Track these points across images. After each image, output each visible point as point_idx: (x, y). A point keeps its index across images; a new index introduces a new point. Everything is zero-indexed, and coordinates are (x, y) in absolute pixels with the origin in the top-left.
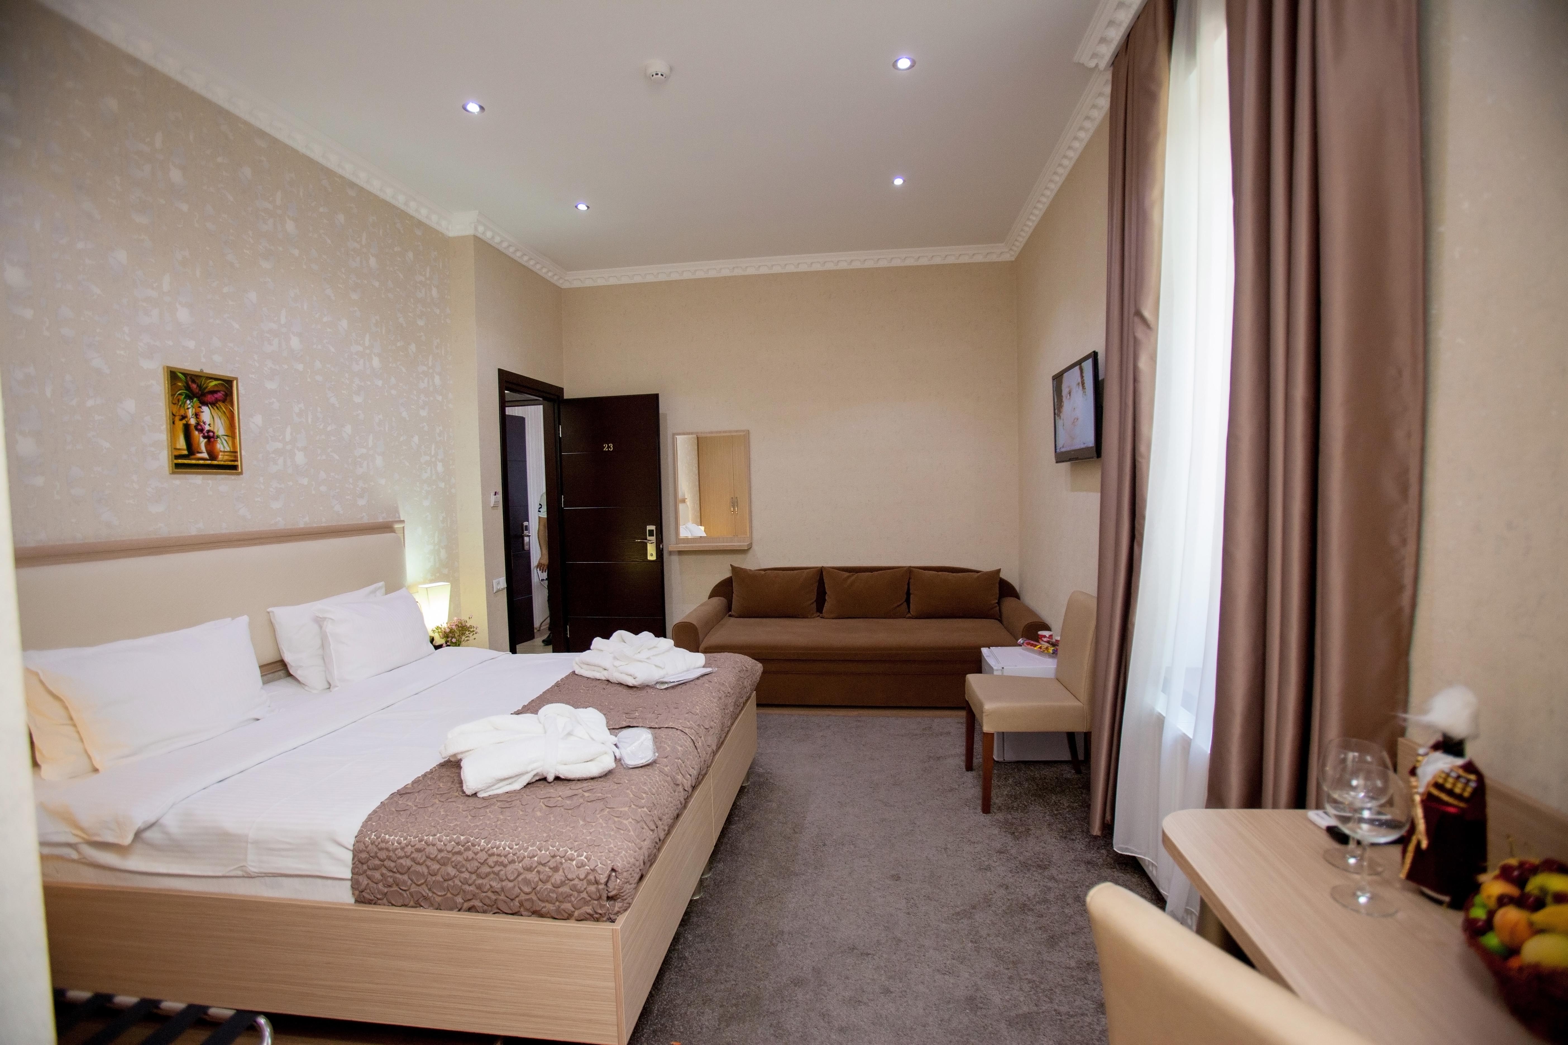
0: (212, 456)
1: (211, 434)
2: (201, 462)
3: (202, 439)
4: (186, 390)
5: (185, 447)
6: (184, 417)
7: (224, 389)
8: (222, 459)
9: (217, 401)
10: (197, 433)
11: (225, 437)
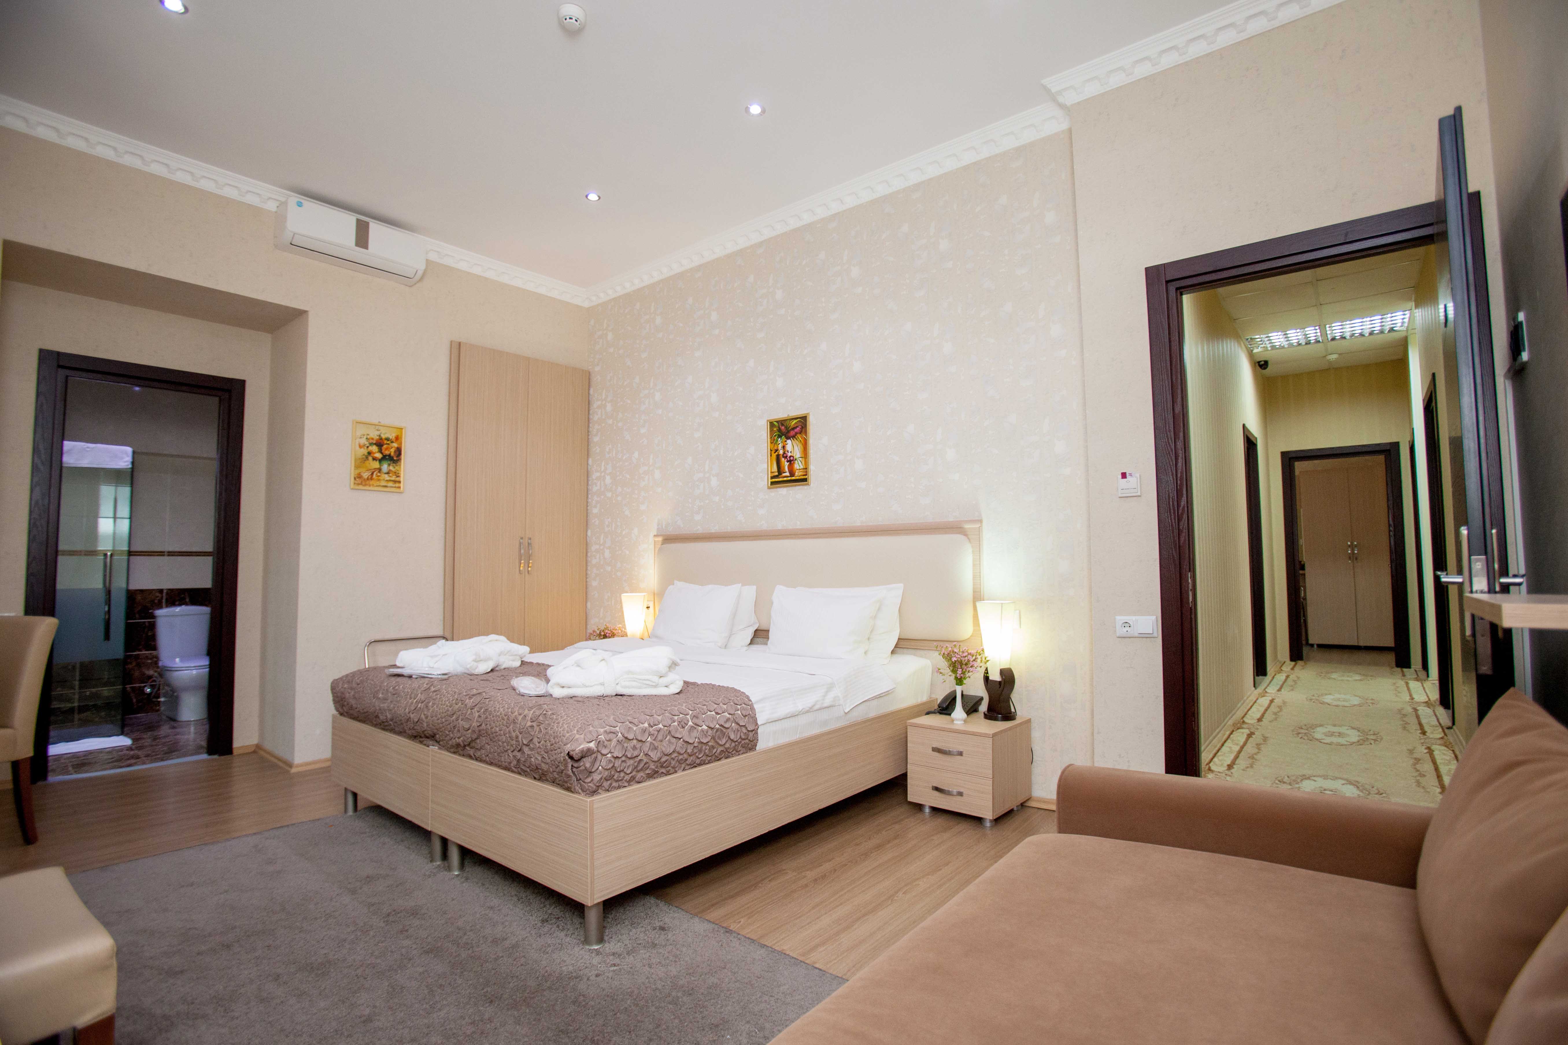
0: (792, 474)
1: (792, 458)
2: (785, 479)
3: (786, 463)
4: (779, 432)
5: (776, 470)
6: (776, 450)
7: (801, 424)
8: (798, 475)
9: (796, 433)
10: (783, 459)
11: (801, 459)
